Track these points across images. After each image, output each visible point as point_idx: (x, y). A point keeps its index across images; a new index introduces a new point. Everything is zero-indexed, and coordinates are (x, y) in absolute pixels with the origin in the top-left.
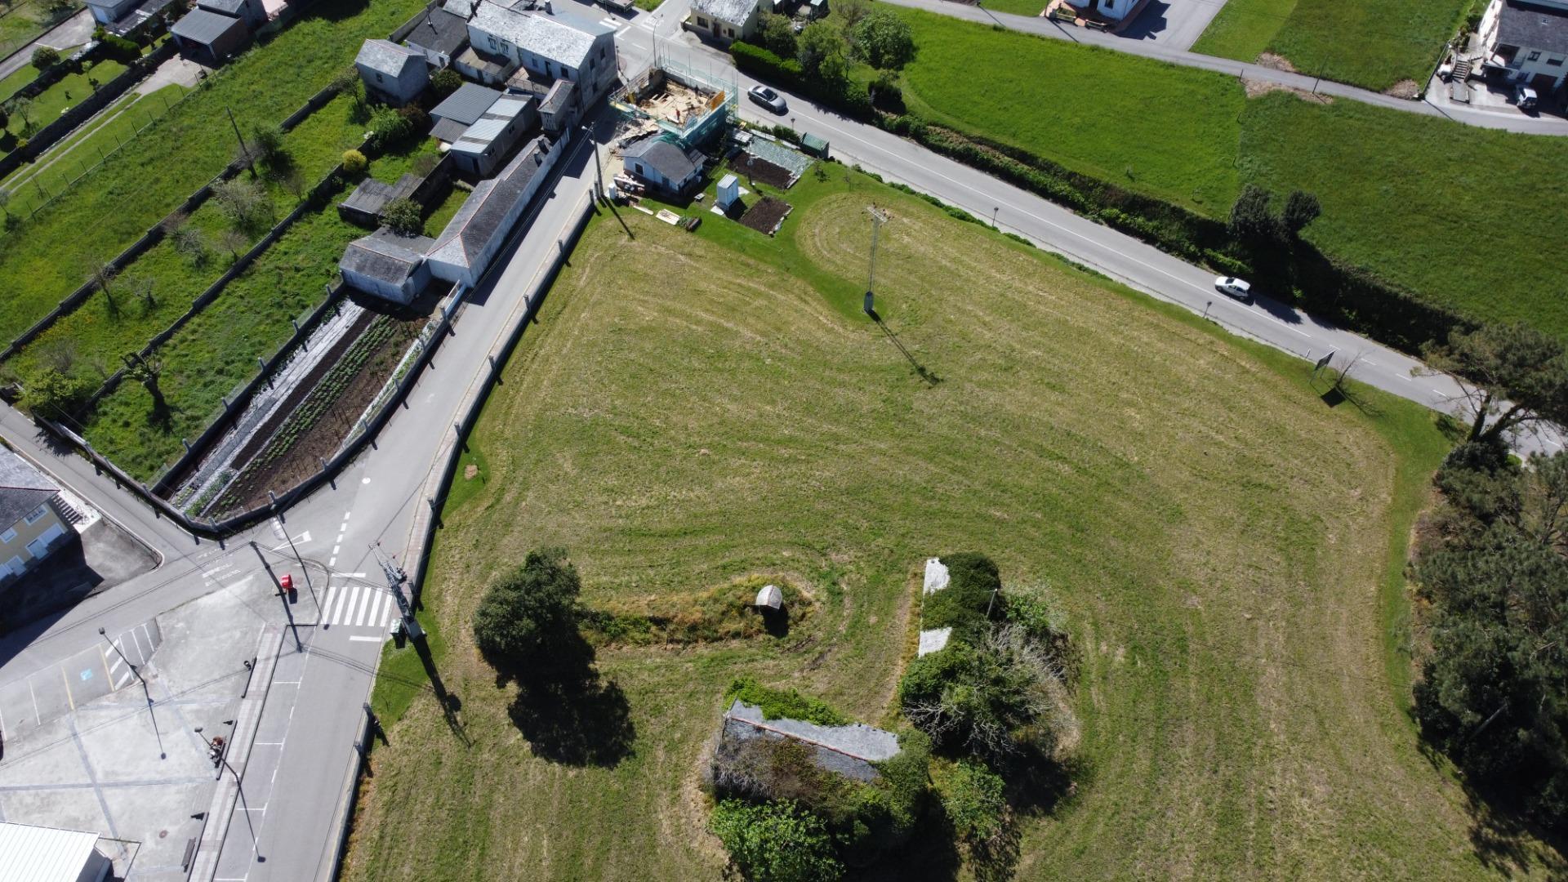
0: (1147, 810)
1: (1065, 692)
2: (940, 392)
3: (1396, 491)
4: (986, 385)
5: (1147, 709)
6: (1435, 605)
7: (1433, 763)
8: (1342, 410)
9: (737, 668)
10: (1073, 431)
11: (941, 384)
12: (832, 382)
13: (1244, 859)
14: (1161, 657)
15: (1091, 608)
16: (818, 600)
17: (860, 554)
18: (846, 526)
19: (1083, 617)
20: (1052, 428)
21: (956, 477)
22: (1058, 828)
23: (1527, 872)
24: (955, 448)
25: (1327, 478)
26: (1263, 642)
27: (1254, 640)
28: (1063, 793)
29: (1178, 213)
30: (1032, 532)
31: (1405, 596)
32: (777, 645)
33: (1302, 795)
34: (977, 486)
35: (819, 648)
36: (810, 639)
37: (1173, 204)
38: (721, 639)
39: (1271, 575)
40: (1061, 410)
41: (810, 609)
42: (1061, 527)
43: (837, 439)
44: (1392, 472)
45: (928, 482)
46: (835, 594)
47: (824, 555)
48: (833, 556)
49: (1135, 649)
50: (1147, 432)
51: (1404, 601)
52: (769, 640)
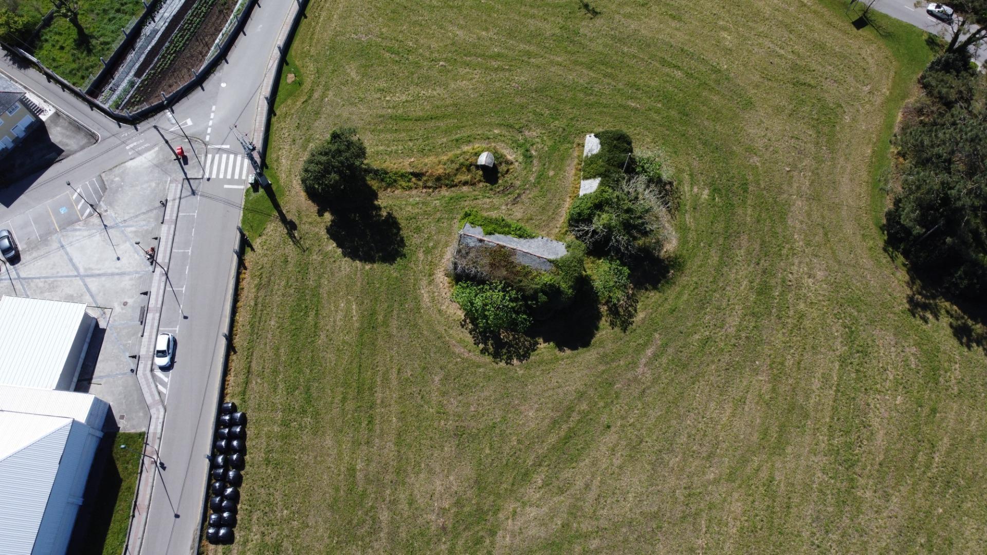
0: (715, 286)
1: (670, 217)
2: (599, 22)
3: (893, 87)
4: (629, 16)
5: (719, 227)
6: (907, 161)
7: (892, 257)
8: (865, 32)
9: (466, 203)
10: (686, 48)
11: (599, 16)
12: (526, 15)
13: (770, 314)
14: (731, 195)
15: (689, 165)
16: (517, 161)
17: (544, 132)
18: (535, 113)
19: (684, 171)
20: (672, 46)
21: (607, 80)
22: (660, 297)
23: (938, 320)
24: (607, 60)
25: (850, 79)
26: (795, 185)
27: (790, 184)
28: (665, 277)
30: (655, 116)
31: (889, 156)
32: (491, 189)
33: (809, 277)
34: (620, 86)
35: (518, 191)
36: (512, 185)
38: (456, 186)
39: (805, 143)
40: (678, 34)
41: (511, 167)
42: (673, 113)
43: (529, 54)
44: (892, 74)
45: (589, 83)
46: (528, 157)
47: (521, 132)
48: (527, 133)
49: (715, 190)
50: (734, 48)
51: (888, 159)
52: (486, 186)
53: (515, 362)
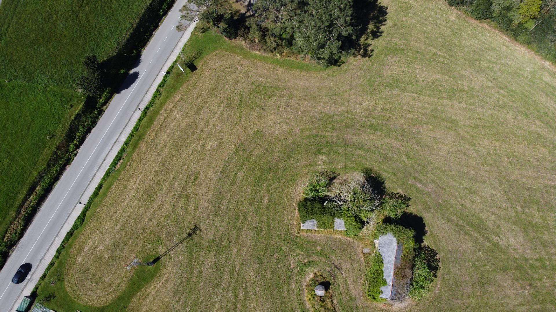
0: (377, 152)
1: (339, 177)
2: (202, 226)
3: (236, 53)
4: (196, 207)
5: (341, 150)
6: (284, 51)
7: (343, 63)
8: (199, 64)
9: (345, 299)
10: (221, 170)
11: (198, 226)
12: (199, 276)
13: (386, 124)
14: (321, 144)
15: (305, 167)
16: (313, 271)
17: (290, 256)
18: (277, 263)
19: (309, 170)
20: (220, 179)
21: (249, 218)
22: (388, 181)
24: (233, 219)
25: (234, 76)
26: (309, 109)
27: (308, 112)
28: (376, 178)
29: (78, 116)
30: (273, 187)
31: (282, 60)
32: (333, 285)
33: (362, 104)
34: (253, 209)
35: (333, 268)
36: (330, 272)
37: (73, 118)
38: (334, 308)
39: (281, 102)
40: (210, 174)
41: (318, 273)
42: (269, 176)
43: (232, 272)
44: (227, 53)
45: (253, 230)
46: (310, 264)
47: (292, 270)
48: (292, 267)
49: (319, 152)
50: (219, 141)
51: (284, 60)
52: (332, 288)
53: (437, 257)
